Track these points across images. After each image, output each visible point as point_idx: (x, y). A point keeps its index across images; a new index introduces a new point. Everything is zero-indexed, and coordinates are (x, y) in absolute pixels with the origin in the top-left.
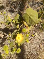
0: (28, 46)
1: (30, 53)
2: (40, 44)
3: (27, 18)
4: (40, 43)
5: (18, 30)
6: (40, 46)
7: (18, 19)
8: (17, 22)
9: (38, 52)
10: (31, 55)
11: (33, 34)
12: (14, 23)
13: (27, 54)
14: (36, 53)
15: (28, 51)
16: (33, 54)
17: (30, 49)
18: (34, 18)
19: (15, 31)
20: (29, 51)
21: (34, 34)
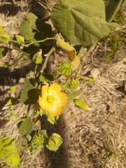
0: (72, 113)
1: (79, 130)
2: (109, 103)
3: (65, 23)
4: (108, 100)
5: (42, 72)
6: (108, 107)
7: (34, 31)
8: (33, 42)
9: (103, 127)
10: (84, 137)
11: (86, 75)
12: (22, 48)
13: (71, 136)
14: (97, 130)
15: (74, 126)
16: (89, 132)
17: (78, 120)
18: (91, 19)
19: (32, 75)
20: (76, 127)
21: (89, 73)
